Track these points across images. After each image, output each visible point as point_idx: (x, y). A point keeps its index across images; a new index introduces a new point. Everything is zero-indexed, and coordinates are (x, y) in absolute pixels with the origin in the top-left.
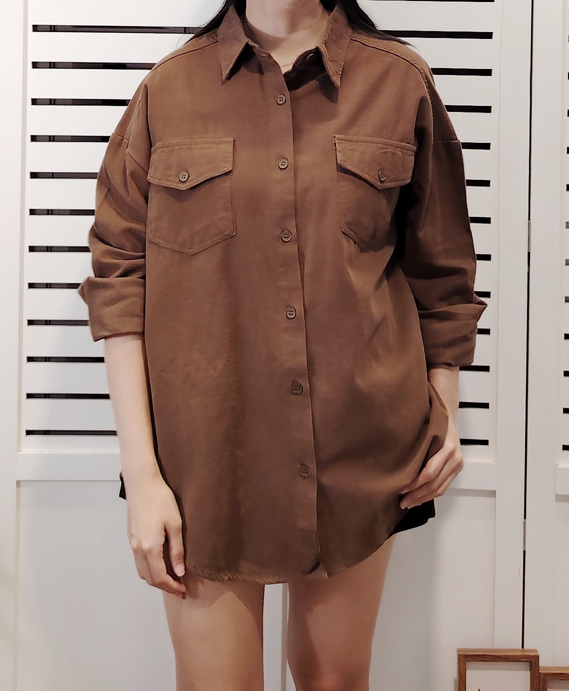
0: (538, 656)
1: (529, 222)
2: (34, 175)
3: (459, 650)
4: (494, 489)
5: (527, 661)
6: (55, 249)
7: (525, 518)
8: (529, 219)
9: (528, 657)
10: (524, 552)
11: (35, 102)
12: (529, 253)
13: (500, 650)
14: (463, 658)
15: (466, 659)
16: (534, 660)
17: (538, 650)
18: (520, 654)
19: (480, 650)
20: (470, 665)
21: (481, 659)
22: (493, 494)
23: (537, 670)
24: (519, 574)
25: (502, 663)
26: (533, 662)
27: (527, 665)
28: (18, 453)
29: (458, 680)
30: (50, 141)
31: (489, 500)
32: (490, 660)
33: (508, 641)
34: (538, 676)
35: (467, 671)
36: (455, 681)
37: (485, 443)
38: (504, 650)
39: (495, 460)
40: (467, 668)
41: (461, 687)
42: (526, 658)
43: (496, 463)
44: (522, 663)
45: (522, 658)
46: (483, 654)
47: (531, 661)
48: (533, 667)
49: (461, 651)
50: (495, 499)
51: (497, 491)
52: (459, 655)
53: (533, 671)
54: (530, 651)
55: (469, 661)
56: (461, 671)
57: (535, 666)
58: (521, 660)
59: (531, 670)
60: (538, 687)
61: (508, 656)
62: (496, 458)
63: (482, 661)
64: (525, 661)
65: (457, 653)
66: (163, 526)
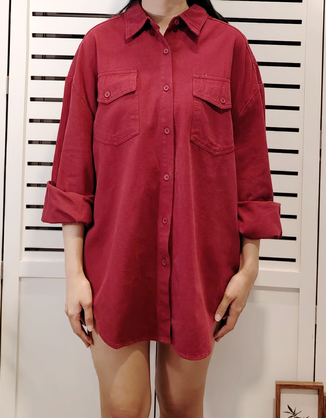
0: (323, 386)
1: (321, 132)
2: (32, 99)
3: (276, 382)
4: (299, 288)
6: (44, 143)
7: (316, 305)
8: (321, 130)
9: (317, 386)
10: (316, 325)
11: (33, 57)
12: (321, 150)
13: (300, 382)
14: (279, 387)
15: (281, 387)
17: (323, 383)
18: (312, 384)
19: (289, 382)
20: (283, 390)
21: (289, 387)
22: (298, 290)
23: (322, 394)
24: (312, 338)
25: (301, 389)
26: (320, 390)
27: (316, 391)
28: (20, 261)
29: (276, 399)
30: (42, 79)
31: (296, 294)
32: (295, 388)
33: (306, 378)
34: (322, 398)
35: (281, 395)
36: (274, 400)
37: (294, 260)
38: (303, 382)
39: (299, 271)
40: (281, 392)
41: (278, 403)
42: (315, 387)
43: (299, 272)
44: (313, 390)
45: (313, 387)
46: (290, 384)
47: (319, 389)
48: (320, 392)
49: (278, 382)
50: (299, 293)
51: (300, 289)
52: (277, 384)
53: (320, 394)
54: (318, 383)
55: (282, 388)
56: (277, 394)
57: (321, 392)
58: (313, 388)
59: (318, 394)
60: (323, 404)
61: (305, 385)
62: (300, 270)
63: (290, 388)
64: (315, 389)
65: (276, 383)
66: (79, 303)
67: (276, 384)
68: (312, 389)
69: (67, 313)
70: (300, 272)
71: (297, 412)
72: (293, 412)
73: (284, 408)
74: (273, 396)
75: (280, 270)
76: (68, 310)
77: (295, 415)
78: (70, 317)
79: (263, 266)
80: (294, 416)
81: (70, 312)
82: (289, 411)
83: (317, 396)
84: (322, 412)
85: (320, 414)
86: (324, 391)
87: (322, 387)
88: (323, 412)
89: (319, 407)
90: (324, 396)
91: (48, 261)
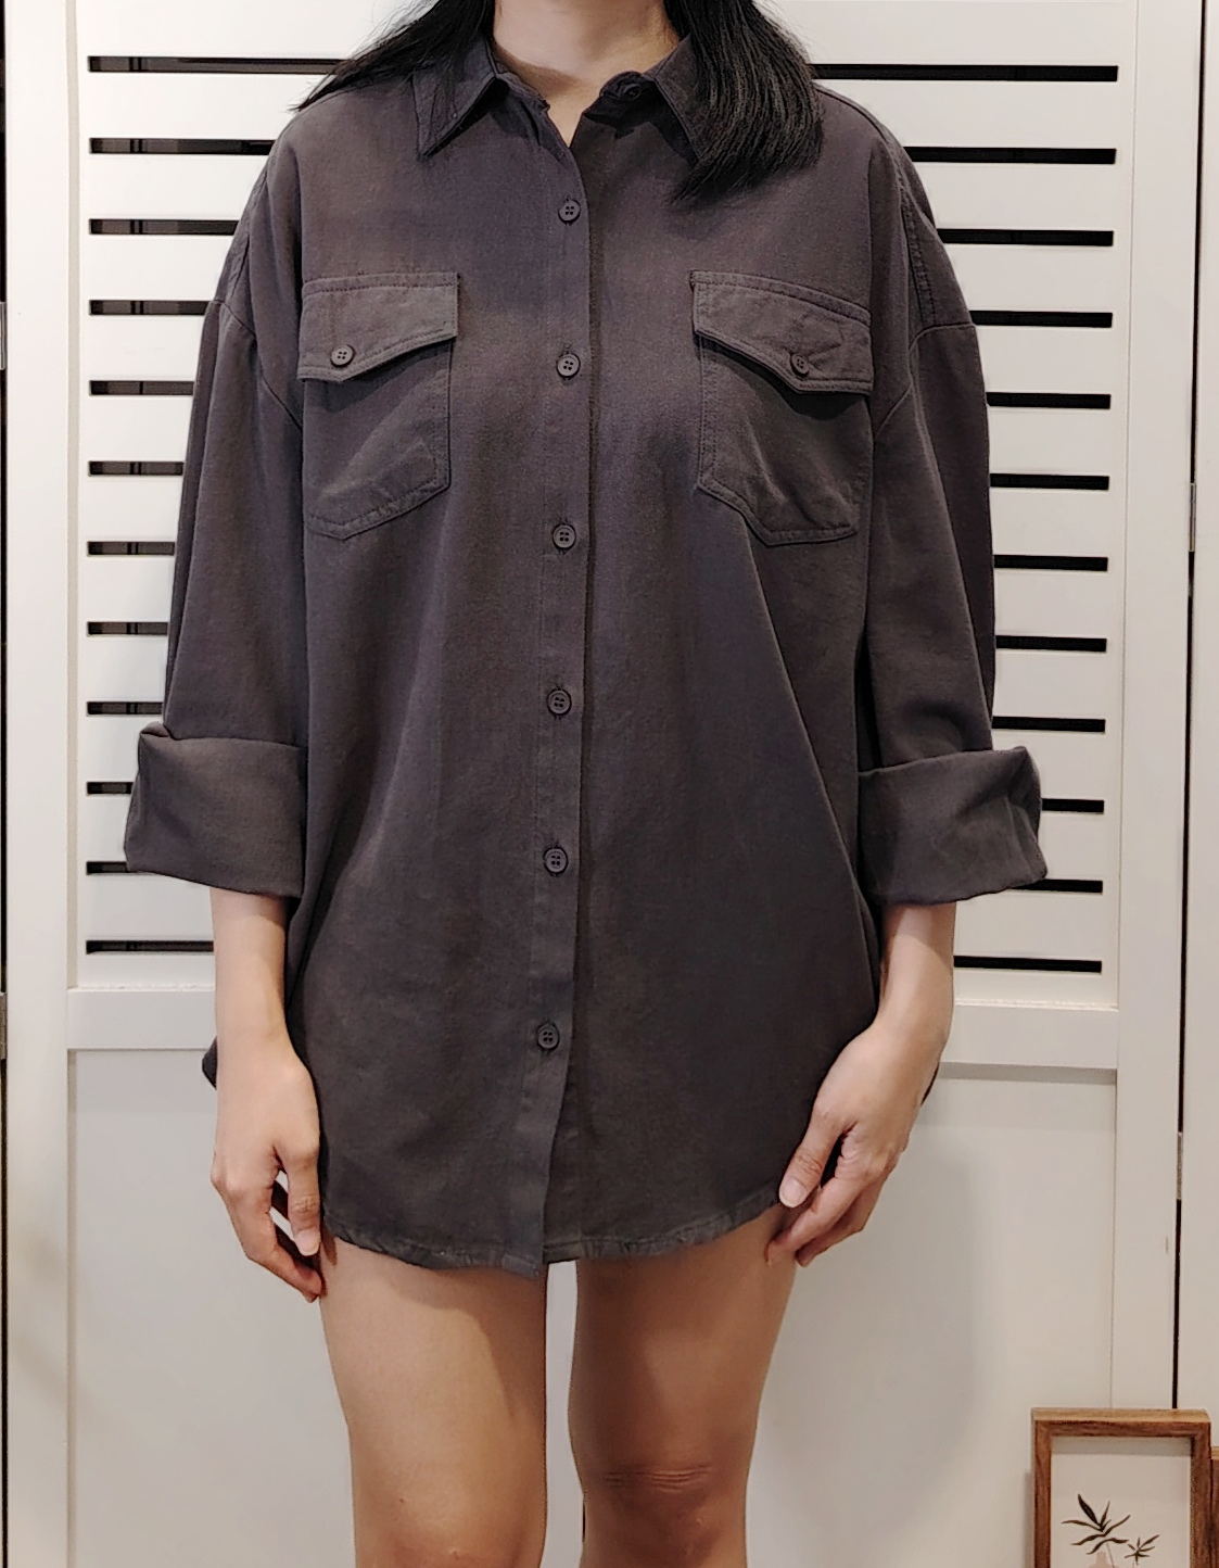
0: (1209, 1424)
1: (1192, 487)
3: (1034, 1412)
4: (1114, 1067)
5: (1183, 1436)
7: (1181, 1128)
8: (1192, 480)
9: (1187, 1426)
10: (1179, 1202)
11: (96, 230)
12: (1192, 556)
13: (1119, 1413)
14: (1045, 1430)
15: (1052, 1431)
16: (1200, 1434)
17: (1209, 1413)
18: (1170, 1419)
19: (1083, 1412)
20: (1058, 1443)
21: (1086, 1431)
22: (1111, 1077)
23: (1206, 1453)
24: (1167, 1249)
25: (1130, 1439)
26: (1197, 1438)
27: (1185, 1445)
28: (71, 990)
29: (1033, 1475)
31: (1103, 1090)
32: (1105, 1432)
33: (1145, 1395)
34: (1208, 1467)
35: (1055, 1459)
36: (1027, 1476)
37: (1094, 967)
38: (1135, 1413)
39: (1115, 1004)
40: (1053, 1450)
41: (1041, 1489)
42: (1182, 1429)
43: (1116, 1010)
44: (1173, 1439)
45: (1173, 1429)
46: (1088, 1419)
47: (1193, 1436)
48: (1197, 1448)
49: (1040, 1414)
50: (1114, 1087)
51: (1119, 1074)
52: (1037, 1422)
53: (1197, 1456)
54: (1190, 1413)
55: (1057, 1435)
56: (1040, 1456)
57: (1204, 1446)
58: (1171, 1432)
59: (1192, 1456)
60: (1209, 1491)
61: (1143, 1423)
62: (1118, 1002)
63: (1085, 1434)
64: (1177, 1436)
65: (1032, 1417)
66: (270, 1149)
67: (1036, 1418)
68: (1170, 1436)
69: (220, 1186)
70: (1118, 1008)
71: (1112, 1519)
72: (1099, 1521)
73: (1063, 1508)
74: (1025, 1463)
75: (1044, 1002)
76: (223, 1175)
77: (1105, 1531)
78: (233, 1201)
79: (972, 990)
80: (1104, 1536)
81: (233, 1182)
82: (1084, 1518)
83: (1186, 1462)
84: (1206, 1518)
85: (1201, 1525)
86: (1213, 1444)
87: (1206, 1428)
88: (1211, 1517)
89: (1194, 1501)
90: (1212, 1461)
91: (174, 990)
